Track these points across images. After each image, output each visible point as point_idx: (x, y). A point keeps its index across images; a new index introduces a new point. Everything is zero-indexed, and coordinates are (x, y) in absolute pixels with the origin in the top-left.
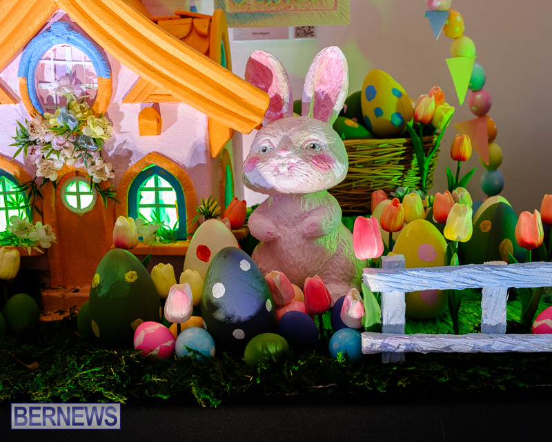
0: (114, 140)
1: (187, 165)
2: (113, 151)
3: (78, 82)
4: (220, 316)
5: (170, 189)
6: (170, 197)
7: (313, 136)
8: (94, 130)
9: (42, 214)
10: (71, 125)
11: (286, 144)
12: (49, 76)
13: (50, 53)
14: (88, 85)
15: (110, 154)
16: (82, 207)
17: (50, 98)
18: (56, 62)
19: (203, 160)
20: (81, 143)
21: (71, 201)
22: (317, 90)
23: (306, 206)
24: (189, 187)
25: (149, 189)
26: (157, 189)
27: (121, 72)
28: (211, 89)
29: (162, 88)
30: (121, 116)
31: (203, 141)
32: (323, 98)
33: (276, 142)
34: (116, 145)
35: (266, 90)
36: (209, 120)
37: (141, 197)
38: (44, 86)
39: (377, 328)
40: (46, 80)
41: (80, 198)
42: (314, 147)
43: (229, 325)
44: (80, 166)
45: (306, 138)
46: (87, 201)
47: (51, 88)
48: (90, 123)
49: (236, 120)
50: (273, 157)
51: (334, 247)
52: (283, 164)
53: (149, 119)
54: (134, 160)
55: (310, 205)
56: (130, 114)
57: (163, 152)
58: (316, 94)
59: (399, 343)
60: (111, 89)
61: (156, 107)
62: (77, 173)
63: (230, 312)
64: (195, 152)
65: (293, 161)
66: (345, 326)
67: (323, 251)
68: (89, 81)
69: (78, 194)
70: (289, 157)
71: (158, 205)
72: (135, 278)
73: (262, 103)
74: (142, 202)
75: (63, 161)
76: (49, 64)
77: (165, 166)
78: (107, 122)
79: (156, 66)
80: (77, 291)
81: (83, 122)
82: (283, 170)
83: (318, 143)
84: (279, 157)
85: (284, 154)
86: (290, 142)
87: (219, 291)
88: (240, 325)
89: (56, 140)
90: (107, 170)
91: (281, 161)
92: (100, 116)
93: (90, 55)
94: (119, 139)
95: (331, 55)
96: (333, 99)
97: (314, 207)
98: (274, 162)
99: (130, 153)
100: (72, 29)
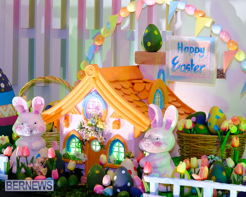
1: (127, 140)
2: (106, 133)
3: (98, 109)
5: (122, 147)
6: (122, 149)
7: (158, 135)
8: (100, 126)
9: (84, 151)
10: (94, 124)
13: (91, 100)
14: (101, 111)
15: (105, 133)
16: (97, 150)
17: (90, 114)
18: (93, 102)
19: (131, 139)
20: (96, 130)
21: (94, 147)
22: (168, 119)
25: (117, 146)
26: (119, 146)
30: (109, 121)
31: (132, 132)
32: (170, 121)
34: (107, 131)
35: (154, 117)
36: (134, 127)
37: (114, 149)
39: (148, 192)
40: (90, 108)
41: (96, 147)
42: (157, 139)
43: (116, 187)
44: (96, 137)
46: (98, 148)
47: (90, 111)
48: (99, 123)
49: (139, 127)
52: (146, 144)
53: (115, 124)
54: (112, 136)
55: (157, 157)
57: (120, 135)
60: (107, 113)
61: (119, 121)
63: (117, 184)
64: (129, 136)
65: (149, 143)
69: (96, 145)
70: (148, 141)
71: (119, 152)
72: (99, 172)
74: (114, 150)
75: (91, 135)
76: (91, 103)
77: (120, 139)
78: (105, 123)
79: (119, 108)
81: (97, 123)
82: (147, 145)
83: (159, 138)
86: (150, 137)
88: (119, 188)
89: (90, 128)
90: (103, 139)
91: (146, 143)
92: (103, 122)
93: (102, 102)
96: (172, 122)
99: (111, 134)
100: (98, 93)
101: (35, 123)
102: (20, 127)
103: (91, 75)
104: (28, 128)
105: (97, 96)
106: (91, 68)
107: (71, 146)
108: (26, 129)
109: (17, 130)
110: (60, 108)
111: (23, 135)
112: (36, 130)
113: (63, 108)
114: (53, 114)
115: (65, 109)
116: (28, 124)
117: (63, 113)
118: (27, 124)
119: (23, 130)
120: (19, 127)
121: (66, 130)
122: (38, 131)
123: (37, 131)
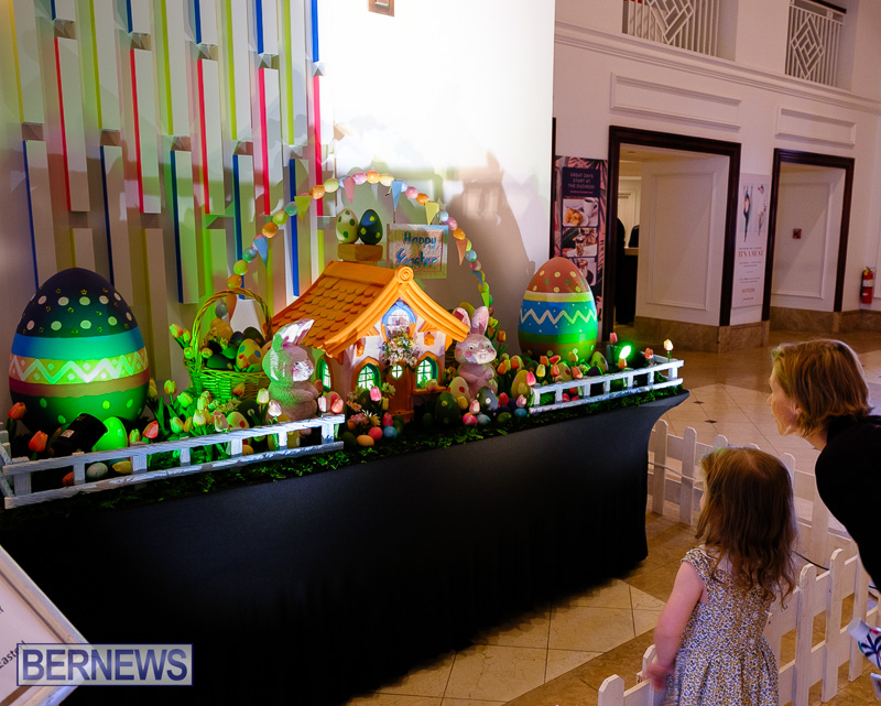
1: (436, 355)
4: (490, 409)
5: (430, 365)
6: (429, 369)
11: (482, 347)
13: (393, 313)
14: (404, 325)
16: (398, 376)
17: (391, 331)
18: (394, 316)
19: (443, 353)
21: (395, 374)
24: (438, 364)
25: (422, 366)
26: (424, 366)
27: (418, 318)
30: (417, 337)
31: (444, 345)
32: (481, 326)
38: (388, 327)
39: (533, 406)
40: (388, 324)
41: (397, 372)
43: (493, 411)
45: (486, 343)
46: (400, 373)
47: (391, 328)
50: (478, 351)
54: (419, 355)
56: (420, 337)
57: (431, 351)
59: (540, 409)
60: (415, 326)
61: (430, 332)
62: (399, 362)
64: (441, 350)
71: (424, 373)
74: (418, 372)
77: (430, 356)
88: (496, 411)
89: (400, 350)
92: (412, 339)
93: (408, 313)
94: (415, 346)
96: (483, 326)
97: (487, 369)
98: (479, 353)
99: (419, 351)
100: (405, 303)
102: (297, 369)
104: (306, 367)
105: (405, 307)
107: (359, 379)
108: (303, 369)
109: (294, 375)
110: (355, 330)
111: (300, 380)
113: (358, 329)
114: (342, 341)
115: (361, 331)
117: (358, 338)
119: (300, 371)
120: (294, 369)
121: (355, 359)
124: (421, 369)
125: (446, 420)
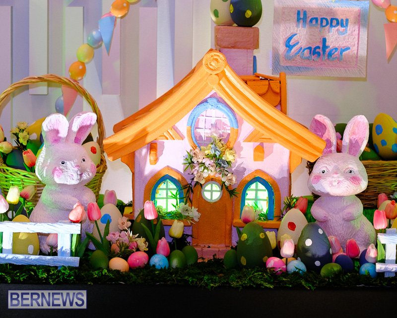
0: (236, 162)
1: (277, 177)
2: (235, 168)
4: (309, 254)
5: (265, 190)
6: (264, 194)
7: (350, 166)
8: (228, 156)
9: (191, 201)
10: (218, 153)
11: (335, 171)
12: (201, 124)
13: (204, 113)
14: (223, 131)
16: (213, 199)
17: (201, 137)
18: (207, 118)
19: (286, 175)
20: (220, 163)
21: (207, 195)
22: (351, 138)
23: (345, 203)
24: (278, 190)
25: (252, 190)
26: (257, 190)
27: (243, 125)
28: (295, 138)
29: (267, 135)
30: (241, 149)
31: (287, 164)
32: (354, 142)
33: (330, 168)
34: (237, 165)
35: (322, 136)
36: (291, 153)
37: (247, 194)
38: (198, 130)
39: (383, 261)
40: (199, 127)
41: (212, 193)
42: (351, 172)
43: (313, 258)
44: (217, 176)
45: (347, 167)
46: (216, 196)
47: (204, 132)
48: (227, 153)
49: (308, 155)
50: (329, 176)
51: (359, 226)
52: (335, 181)
53: (260, 152)
54: (246, 174)
55: (347, 202)
57: (264, 170)
58: (351, 141)
59: (392, 268)
60: (237, 134)
61: (262, 145)
62: (212, 179)
63: (314, 252)
64: (282, 170)
65: (340, 179)
66: (368, 262)
67: (353, 228)
68: (224, 129)
69: (212, 191)
70: (338, 177)
71: (256, 199)
72: (264, 236)
73: (322, 146)
74: (247, 197)
75: (209, 173)
76: (202, 119)
79: (266, 124)
80: (209, 247)
81: (223, 153)
82: (335, 184)
83: (353, 170)
84: (333, 177)
85: (335, 176)
86: (338, 169)
87: (309, 243)
88: (319, 259)
90: (234, 179)
91: (334, 179)
92: (231, 149)
93: (229, 116)
94: (239, 161)
95: (360, 120)
96: (360, 143)
97: (349, 204)
98: (330, 179)
99: (245, 169)
100: (220, 101)
101: (84, 161)
102: (61, 169)
103: (215, 70)
104: (76, 169)
105: (220, 106)
106: (215, 57)
107: (157, 196)
108: (72, 171)
109: (55, 175)
110: (144, 130)
111: (65, 183)
112: (87, 171)
113: (149, 130)
114: (128, 141)
115: (154, 131)
116: (74, 163)
117: (149, 139)
118: (72, 162)
119: (66, 173)
120: (58, 168)
122: (91, 174)
123: (89, 175)
124: (250, 194)
125: (243, 261)
